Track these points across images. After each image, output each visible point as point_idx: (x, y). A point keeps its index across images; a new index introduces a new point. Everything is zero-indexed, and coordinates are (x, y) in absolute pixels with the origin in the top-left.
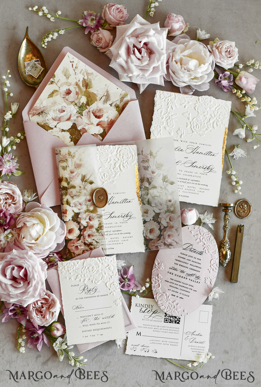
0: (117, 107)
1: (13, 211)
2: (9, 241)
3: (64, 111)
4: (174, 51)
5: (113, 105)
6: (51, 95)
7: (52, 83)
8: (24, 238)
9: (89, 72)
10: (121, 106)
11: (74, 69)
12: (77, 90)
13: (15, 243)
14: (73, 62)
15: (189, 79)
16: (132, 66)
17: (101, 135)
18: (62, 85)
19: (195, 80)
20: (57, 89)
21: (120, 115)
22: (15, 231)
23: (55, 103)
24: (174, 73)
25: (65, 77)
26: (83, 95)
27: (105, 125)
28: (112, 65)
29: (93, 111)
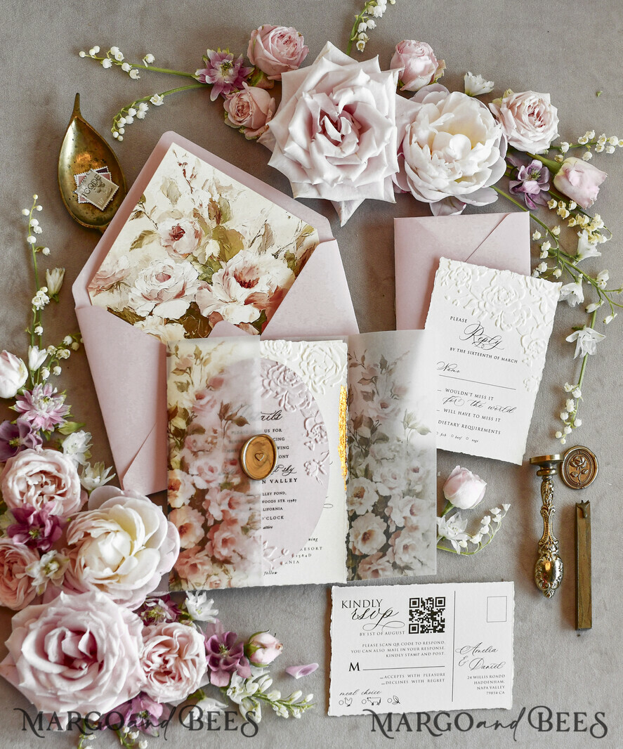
0: (289, 258)
1: (58, 510)
2: (52, 578)
3: (170, 277)
4: (414, 119)
5: (281, 255)
6: (138, 243)
7: (139, 214)
8: (85, 566)
9: (223, 184)
10: (298, 256)
11: (189, 179)
12: (198, 227)
13: (66, 583)
14: (186, 164)
15: (449, 180)
16: (320, 159)
17: (255, 324)
18: (161, 218)
19: (463, 183)
20: (151, 227)
21: (297, 276)
22: (66, 555)
23: (147, 260)
24: (415, 171)
25: (168, 201)
26: (210, 238)
27: (265, 302)
28: (276, 162)
29: (236, 273)
